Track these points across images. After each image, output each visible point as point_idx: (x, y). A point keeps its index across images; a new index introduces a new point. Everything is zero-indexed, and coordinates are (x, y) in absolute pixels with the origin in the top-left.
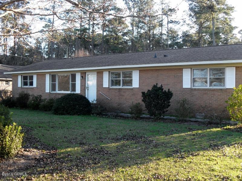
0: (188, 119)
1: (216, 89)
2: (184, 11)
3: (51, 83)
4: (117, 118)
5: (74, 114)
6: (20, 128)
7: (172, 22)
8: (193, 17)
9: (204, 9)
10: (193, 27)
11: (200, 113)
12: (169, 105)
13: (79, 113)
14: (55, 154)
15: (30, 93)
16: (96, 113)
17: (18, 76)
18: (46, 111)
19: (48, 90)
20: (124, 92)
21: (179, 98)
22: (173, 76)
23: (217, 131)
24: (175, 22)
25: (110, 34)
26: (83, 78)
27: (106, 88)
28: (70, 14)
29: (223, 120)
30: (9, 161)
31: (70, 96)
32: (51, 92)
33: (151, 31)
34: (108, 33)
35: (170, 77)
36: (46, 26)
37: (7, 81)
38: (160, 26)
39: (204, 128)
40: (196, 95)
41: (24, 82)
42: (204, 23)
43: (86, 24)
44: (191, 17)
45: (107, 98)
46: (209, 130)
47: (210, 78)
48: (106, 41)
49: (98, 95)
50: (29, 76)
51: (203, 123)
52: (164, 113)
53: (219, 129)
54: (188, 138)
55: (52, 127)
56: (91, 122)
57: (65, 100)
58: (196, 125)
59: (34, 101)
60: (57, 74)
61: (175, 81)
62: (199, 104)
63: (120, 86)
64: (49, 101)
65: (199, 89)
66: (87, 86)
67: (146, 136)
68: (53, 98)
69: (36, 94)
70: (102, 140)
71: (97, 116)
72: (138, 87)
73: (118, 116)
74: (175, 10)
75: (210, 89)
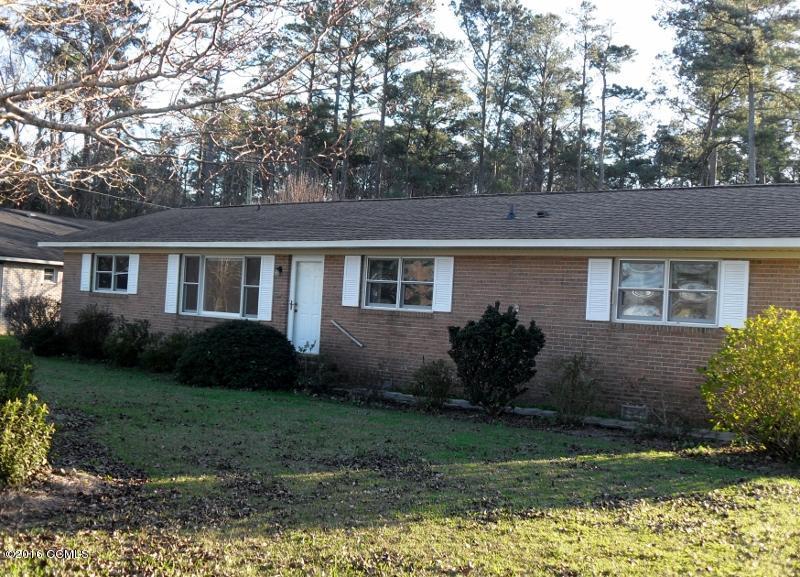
0: (588, 419)
1: (687, 328)
2: (659, 56)
3: (183, 282)
4: (372, 404)
5: (240, 386)
6: (44, 409)
7: (618, 91)
8: (690, 78)
9: (721, 52)
10: (692, 112)
11: (635, 402)
12: (533, 373)
13: (256, 385)
14: (138, 489)
15: (116, 311)
16: (310, 387)
17: (81, 255)
18: (159, 371)
19: (171, 306)
20: (405, 325)
22: (557, 280)
23: (656, 461)
24: (628, 91)
26: (283, 272)
27: (351, 308)
28: (276, 52)
30: (7, 493)
31: (232, 327)
32: (181, 313)
33: (547, 120)
34: (400, 122)
35: (547, 283)
37: (50, 269)
38: (576, 105)
39: (623, 449)
40: (627, 345)
41: (101, 275)
42: (721, 99)
43: (331, 87)
44: (685, 78)
45: (352, 341)
46: (634, 455)
47: (670, 293)
48: (392, 146)
49: (326, 329)
50: (118, 258)
51: (632, 435)
52: (514, 398)
53: (668, 455)
54: (551, 473)
55: (158, 420)
56: (282, 411)
57: (216, 339)
58: (605, 439)
59: (126, 339)
60: (203, 257)
61: (563, 296)
62: (635, 374)
63: (394, 302)
64: (171, 340)
65: (634, 325)
66: (292, 298)
67: (423, 460)
68: (184, 331)
69: (132, 316)
70: (288, 461)
71: (311, 394)
72: (449, 310)
73: (377, 401)
74: (631, 52)
75: (670, 327)
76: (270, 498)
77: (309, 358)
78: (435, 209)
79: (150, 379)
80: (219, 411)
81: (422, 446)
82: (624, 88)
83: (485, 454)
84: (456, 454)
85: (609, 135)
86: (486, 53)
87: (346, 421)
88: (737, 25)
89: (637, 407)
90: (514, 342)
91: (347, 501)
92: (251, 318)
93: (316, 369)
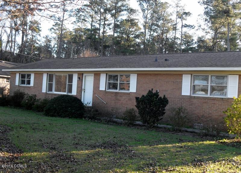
0: (183, 129)
1: (217, 98)
2: (199, 15)
3: (48, 82)
4: (109, 123)
5: (65, 117)
7: (186, 26)
8: (208, 22)
9: (219, 13)
10: (209, 32)
11: (199, 123)
12: (164, 113)
13: (70, 116)
14: (17, 158)
15: (26, 92)
16: (88, 117)
17: (16, 74)
18: (39, 111)
19: (44, 90)
20: (120, 96)
21: (177, 106)
22: (172, 81)
23: (210, 145)
24: (190, 26)
25: (120, 35)
26: (80, 79)
27: (102, 91)
28: (81, 13)
29: (221, 133)
31: (63, 97)
32: (47, 92)
33: (164, 34)
34: (118, 35)
35: (169, 83)
36: (56, 24)
37: (8, 79)
38: (173, 30)
39: (197, 140)
40: (195, 103)
41: (22, 80)
42: (219, 28)
43: (98, 24)
44: (207, 22)
45: (103, 102)
46: (201, 142)
47: (211, 86)
49: (94, 98)
50: (27, 75)
51: (199, 135)
52: (158, 121)
53: (213, 142)
55: (33, 129)
56: (78, 126)
57: (57, 101)
58: (190, 137)
59: (29, 101)
60: (54, 74)
61: (174, 87)
62: (198, 113)
63: (117, 89)
64: (43, 101)
65: (198, 97)
66: (83, 87)
67: (127, 145)
68: (47, 98)
69: (31, 93)
70: (77, 146)
71: (89, 119)
72: (135, 92)
73: (111, 122)
74: (190, 14)
75: (211, 97)
76: (68, 163)
77: (88, 107)
78: (131, 58)
79: (35, 114)
80: (56, 126)
81: (126, 140)
82: (188, 25)
83: (149, 143)
84: (139, 142)
85: (183, 39)
86: (146, 13)
87: (100, 129)
88: (224, 4)
89: (199, 124)
90: (158, 102)
91: (98, 163)
92: (69, 94)
93: (90, 111)
